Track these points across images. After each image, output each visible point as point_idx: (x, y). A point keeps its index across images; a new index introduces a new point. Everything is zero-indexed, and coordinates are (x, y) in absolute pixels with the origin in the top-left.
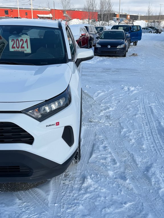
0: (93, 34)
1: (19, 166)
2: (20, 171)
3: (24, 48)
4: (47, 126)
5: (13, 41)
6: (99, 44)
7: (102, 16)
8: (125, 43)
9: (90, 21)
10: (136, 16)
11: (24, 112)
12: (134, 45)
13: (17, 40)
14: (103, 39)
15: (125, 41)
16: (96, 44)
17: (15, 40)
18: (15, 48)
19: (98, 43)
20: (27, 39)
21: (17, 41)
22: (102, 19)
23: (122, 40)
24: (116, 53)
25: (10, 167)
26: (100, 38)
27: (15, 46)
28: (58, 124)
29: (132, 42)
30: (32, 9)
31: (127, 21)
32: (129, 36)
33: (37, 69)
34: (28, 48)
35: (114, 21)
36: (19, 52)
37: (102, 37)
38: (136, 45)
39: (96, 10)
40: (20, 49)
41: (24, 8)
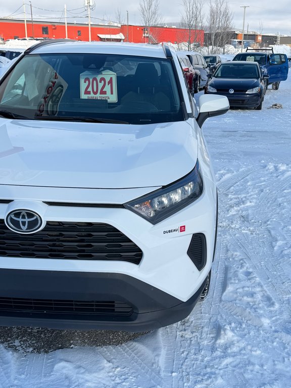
0: (199, 69)
1: (114, 302)
2: (116, 310)
3: (105, 93)
4: (165, 232)
5: (87, 82)
6: (213, 87)
7: (213, 37)
8: (260, 86)
9: (192, 46)
10: (273, 37)
11: (128, 207)
12: (273, 89)
13: (95, 79)
14: (220, 77)
15: (261, 81)
16: (209, 87)
17: (91, 80)
18: (89, 93)
19: (212, 85)
20: (111, 78)
21: (95, 82)
22: (213, 43)
23: (256, 80)
24: (245, 103)
25: (98, 302)
26: (214, 76)
27: (90, 89)
28: (183, 229)
29: (270, 84)
30: (90, 25)
31: (257, 46)
32: (265, 72)
33: (138, 131)
34: (112, 93)
35: (233, 47)
36: (98, 100)
37: (218, 74)
38: (277, 88)
39: (202, 27)
40: (99, 96)
41: (75, 22)
